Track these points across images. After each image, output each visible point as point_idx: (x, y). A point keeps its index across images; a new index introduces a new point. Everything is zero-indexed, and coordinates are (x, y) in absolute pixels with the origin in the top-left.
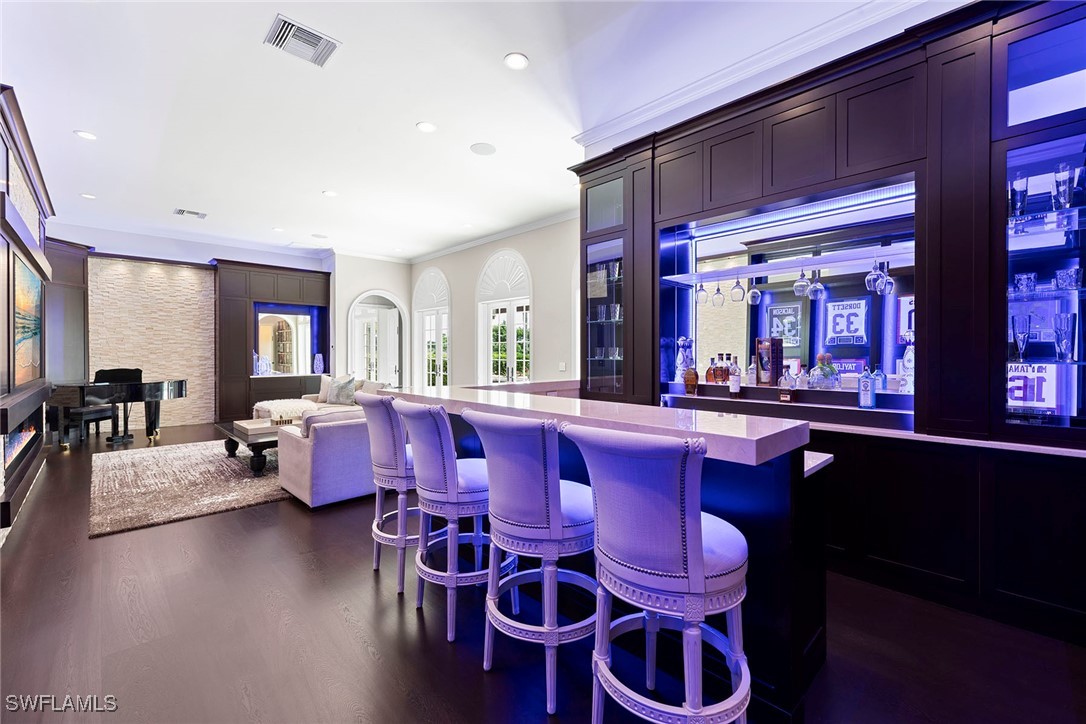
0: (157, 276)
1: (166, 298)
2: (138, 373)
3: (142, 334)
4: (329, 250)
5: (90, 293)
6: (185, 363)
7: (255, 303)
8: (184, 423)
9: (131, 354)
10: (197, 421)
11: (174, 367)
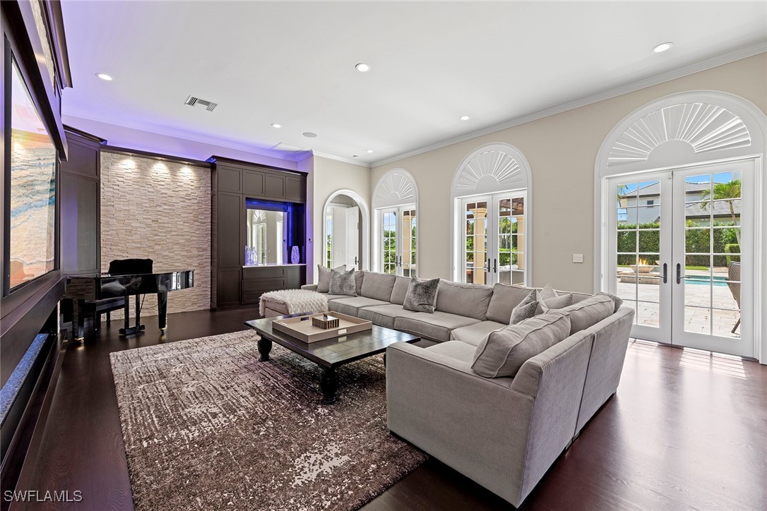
0: (162, 171)
1: (170, 193)
2: (148, 263)
3: (148, 226)
4: (308, 151)
5: (102, 186)
6: (185, 253)
7: (247, 198)
8: (184, 310)
9: (139, 245)
10: (195, 308)
11: (176, 257)
